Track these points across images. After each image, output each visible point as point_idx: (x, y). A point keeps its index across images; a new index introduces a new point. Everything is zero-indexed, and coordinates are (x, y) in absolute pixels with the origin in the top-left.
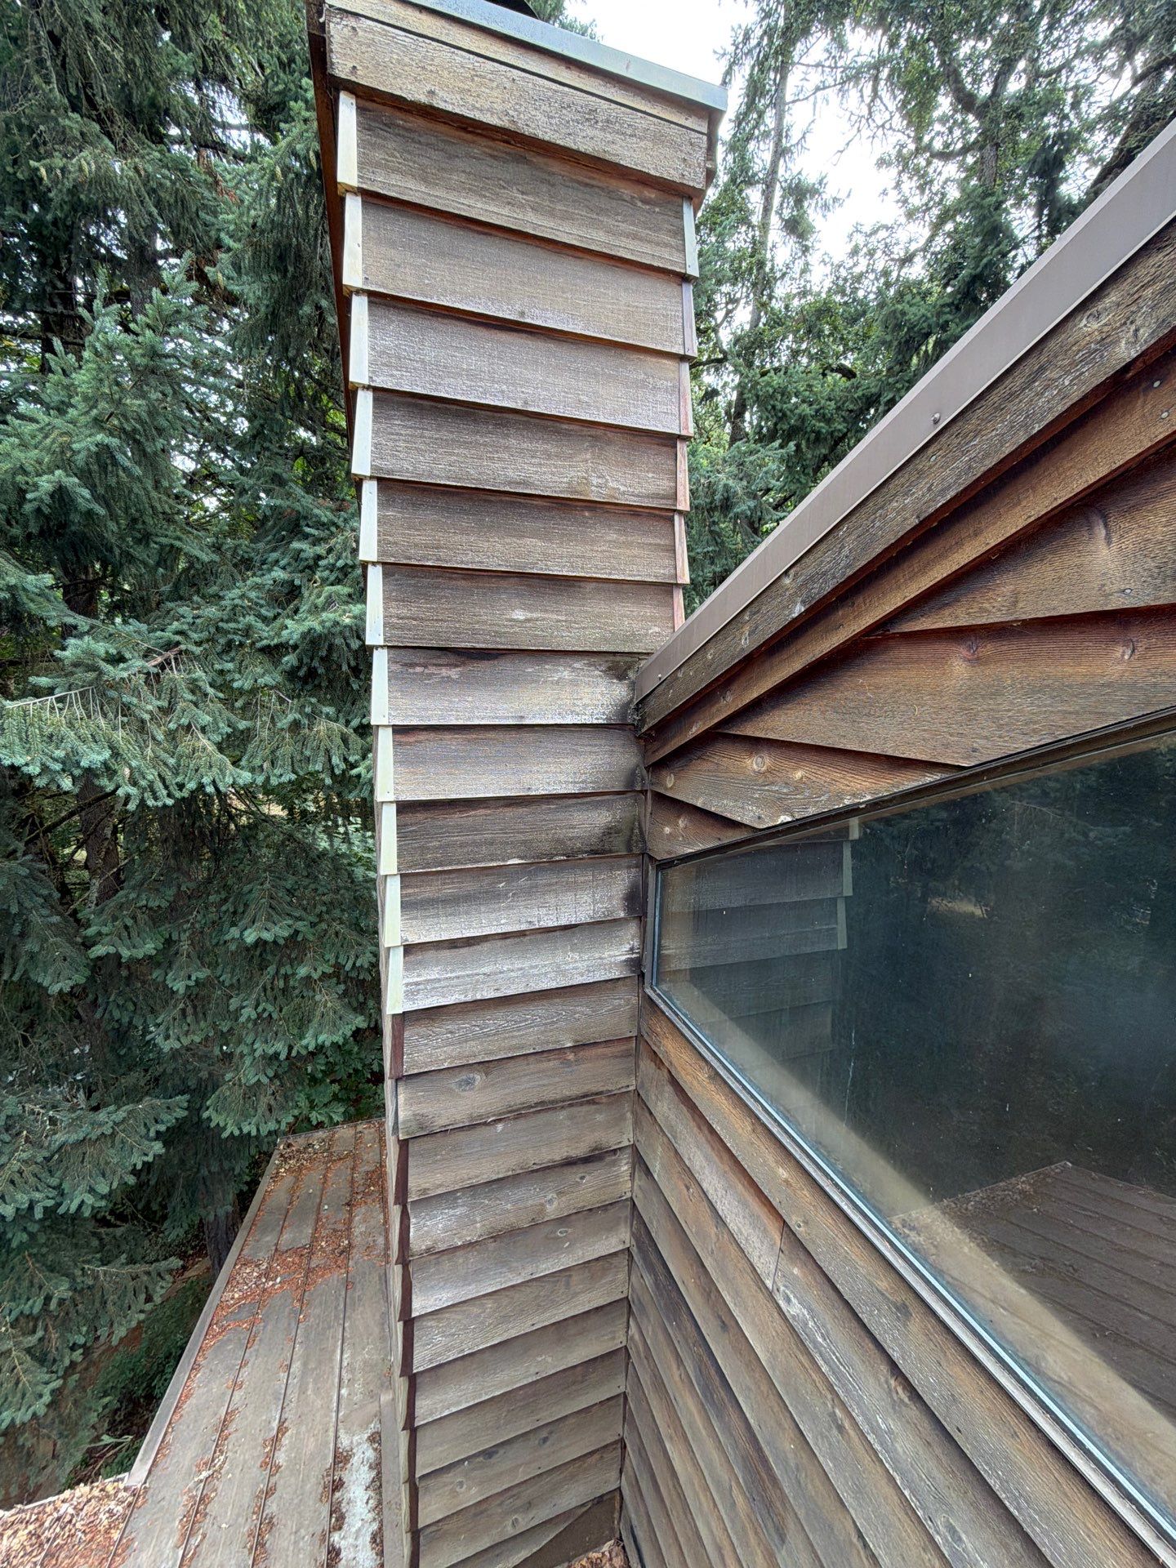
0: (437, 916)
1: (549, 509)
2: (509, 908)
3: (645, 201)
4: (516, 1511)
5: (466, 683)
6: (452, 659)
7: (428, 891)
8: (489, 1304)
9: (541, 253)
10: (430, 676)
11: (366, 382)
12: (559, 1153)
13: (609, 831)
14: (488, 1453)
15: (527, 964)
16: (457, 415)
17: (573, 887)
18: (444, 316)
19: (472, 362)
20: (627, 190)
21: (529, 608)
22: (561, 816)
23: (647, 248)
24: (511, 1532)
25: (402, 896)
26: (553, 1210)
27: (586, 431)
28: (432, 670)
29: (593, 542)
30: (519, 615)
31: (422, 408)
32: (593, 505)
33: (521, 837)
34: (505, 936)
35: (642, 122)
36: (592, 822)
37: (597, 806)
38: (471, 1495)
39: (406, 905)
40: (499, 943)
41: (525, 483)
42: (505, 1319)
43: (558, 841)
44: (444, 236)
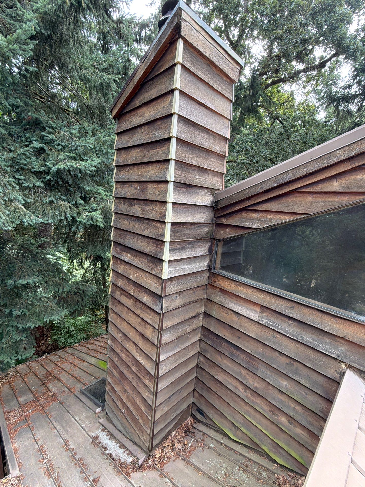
0: (175, 253)
1: (205, 151)
2: (188, 251)
3: (227, 82)
4: (173, 413)
5: (187, 193)
6: (185, 186)
7: (174, 247)
8: (174, 357)
9: (209, 89)
10: (181, 190)
11: (178, 113)
12: (190, 316)
13: (207, 233)
14: (169, 398)
15: (190, 266)
16: (192, 125)
17: (200, 247)
18: (192, 100)
19: (196, 112)
20: (225, 79)
21: (199, 176)
22: (199, 228)
23: (227, 93)
24: (172, 418)
25: (170, 247)
26: (188, 330)
27: (213, 134)
28: (181, 189)
29: (212, 161)
30: (198, 177)
31: (186, 121)
32: (212, 152)
33: (192, 233)
34: (187, 259)
35: (230, 64)
36: (204, 230)
37: (205, 226)
38: (166, 409)
39: (171, 250)
40: (185, 260)
41: (202, 144)
42: (177, 360)
43: (199, 235)
44: (194, 80)
